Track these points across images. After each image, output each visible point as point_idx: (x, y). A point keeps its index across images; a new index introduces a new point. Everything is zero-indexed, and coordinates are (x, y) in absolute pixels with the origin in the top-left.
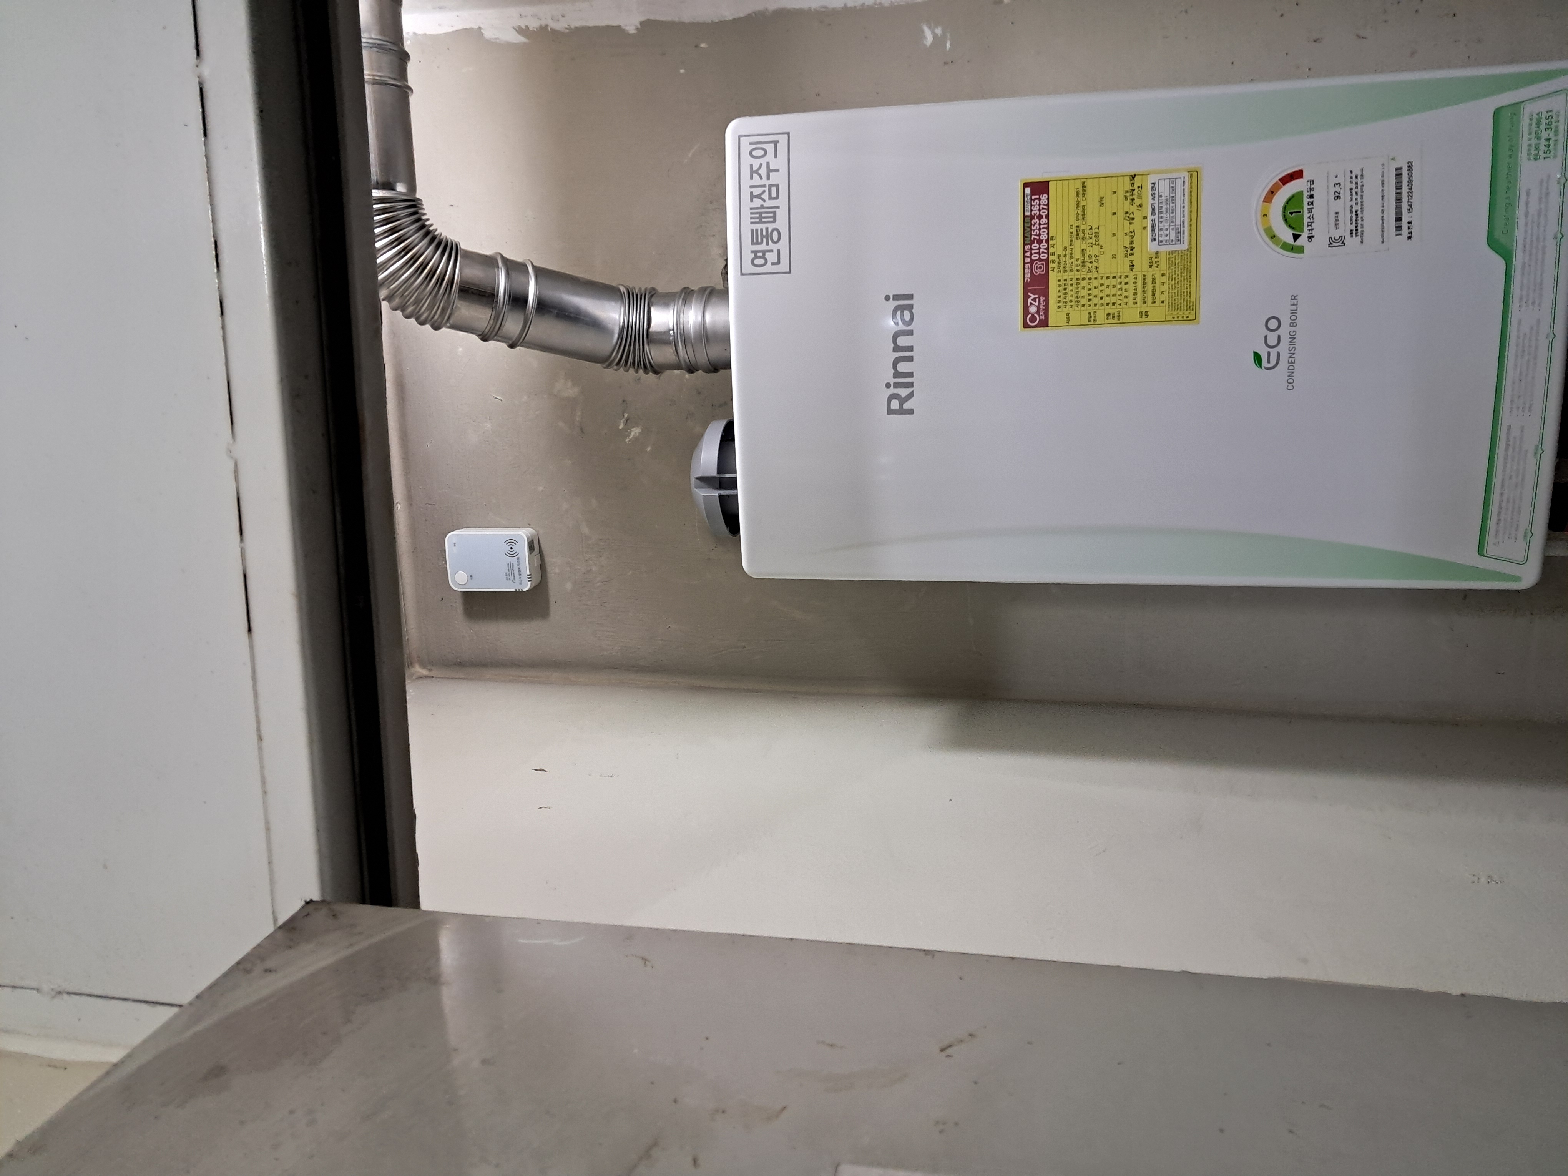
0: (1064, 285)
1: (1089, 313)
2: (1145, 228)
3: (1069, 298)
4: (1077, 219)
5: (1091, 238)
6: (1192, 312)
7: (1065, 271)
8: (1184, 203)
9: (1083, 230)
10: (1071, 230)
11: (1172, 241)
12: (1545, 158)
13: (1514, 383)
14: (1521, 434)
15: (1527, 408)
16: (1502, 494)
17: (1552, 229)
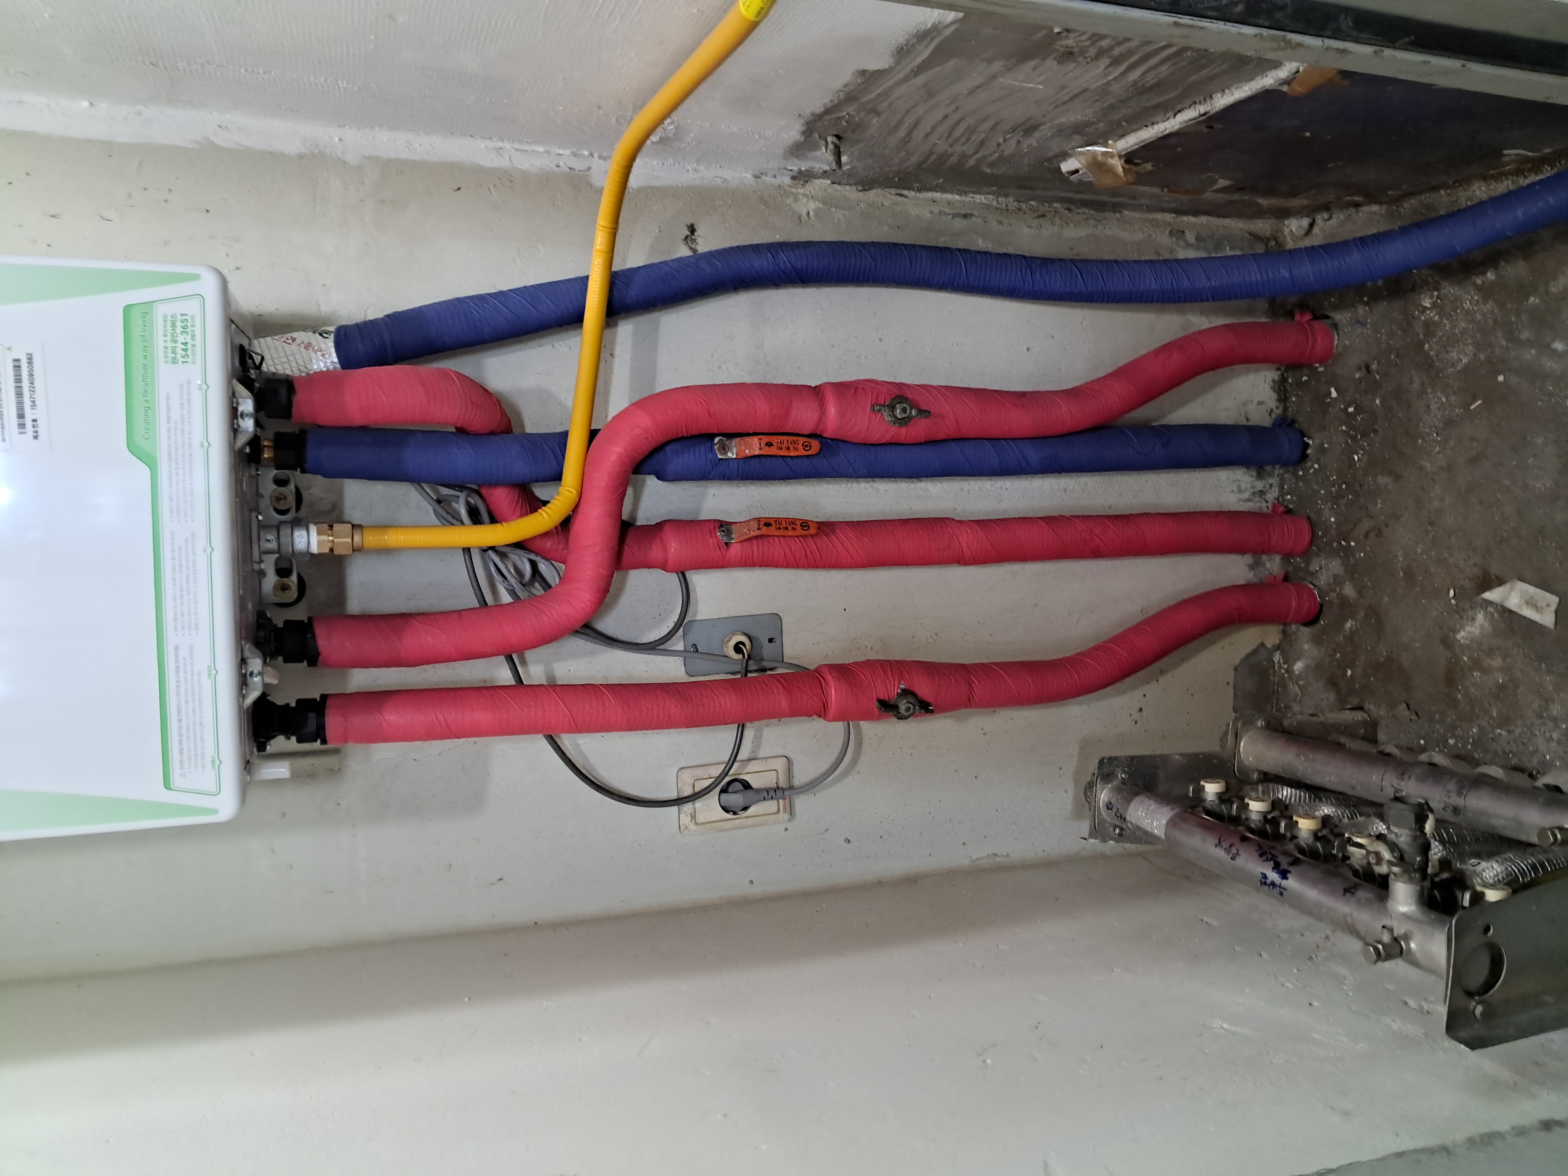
12: (183, 362)
13: (175, 600)
14: (191, 654)
15: (193, 626)
16: (180, 720)
17: (198, 435)
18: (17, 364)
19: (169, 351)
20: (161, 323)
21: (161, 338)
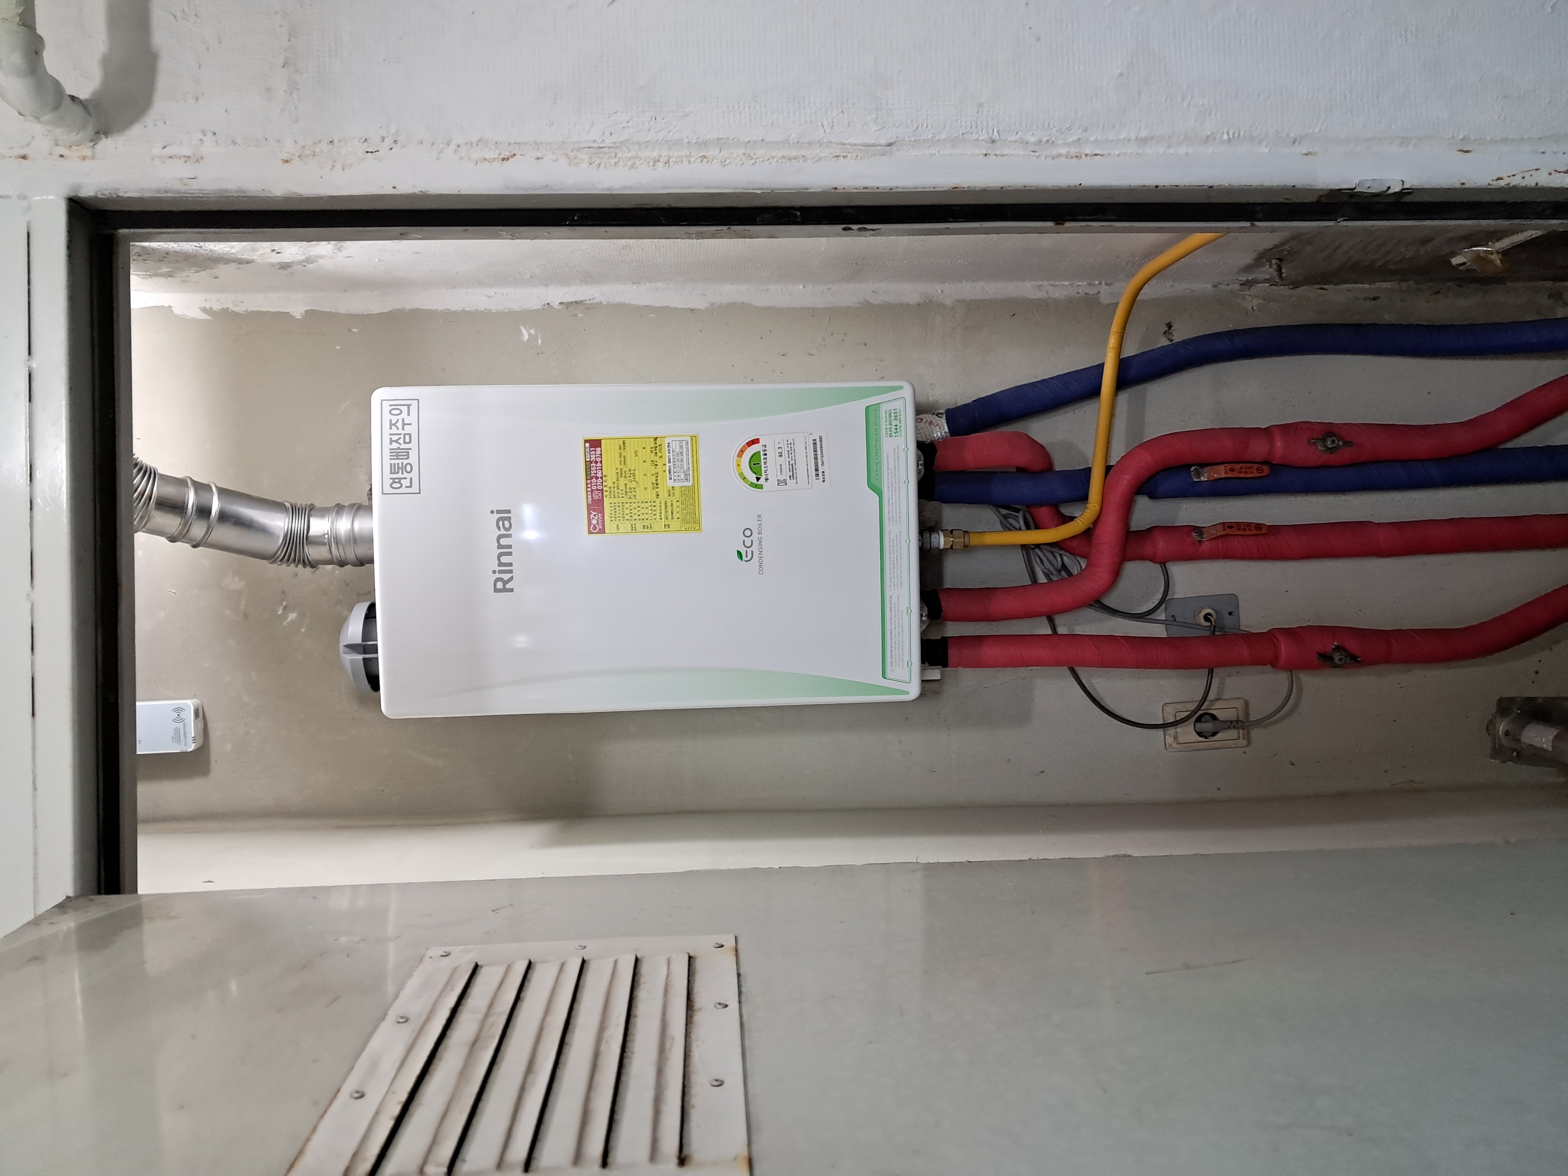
0: (614, 506)
1: (632, 525)
2: (664, 471)
3: (618, 515)
4: (621, 464)
5: (630, 477)
6: (697, 525)
7: (614, 497)
8: (688, 456)
9: (625, 472)
10: (617, 471)
11: (682, 480)
12: (895, 436)
13: (890, 569)
14: (898, 600)
15: (899, 585)
16: (891, 638)
17: (903, 477)
18: (815, 442)
19: (888, 430)
20: (884, 415)
21: (884, 424)
